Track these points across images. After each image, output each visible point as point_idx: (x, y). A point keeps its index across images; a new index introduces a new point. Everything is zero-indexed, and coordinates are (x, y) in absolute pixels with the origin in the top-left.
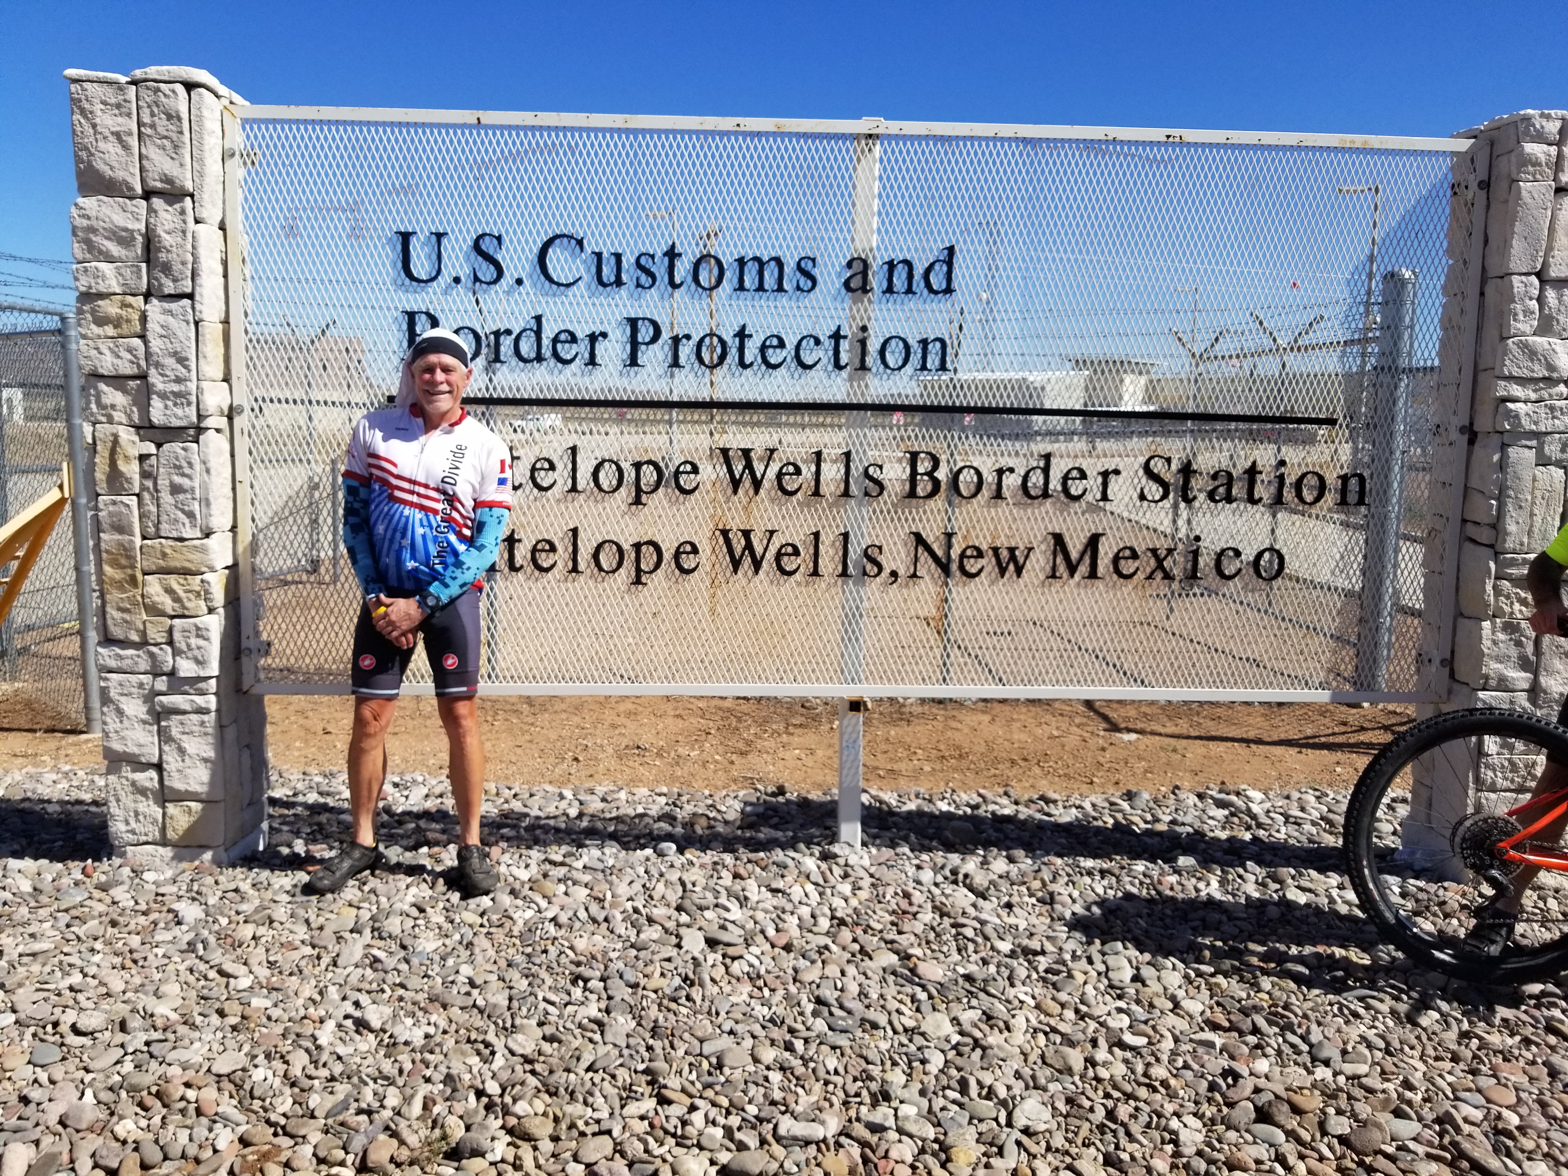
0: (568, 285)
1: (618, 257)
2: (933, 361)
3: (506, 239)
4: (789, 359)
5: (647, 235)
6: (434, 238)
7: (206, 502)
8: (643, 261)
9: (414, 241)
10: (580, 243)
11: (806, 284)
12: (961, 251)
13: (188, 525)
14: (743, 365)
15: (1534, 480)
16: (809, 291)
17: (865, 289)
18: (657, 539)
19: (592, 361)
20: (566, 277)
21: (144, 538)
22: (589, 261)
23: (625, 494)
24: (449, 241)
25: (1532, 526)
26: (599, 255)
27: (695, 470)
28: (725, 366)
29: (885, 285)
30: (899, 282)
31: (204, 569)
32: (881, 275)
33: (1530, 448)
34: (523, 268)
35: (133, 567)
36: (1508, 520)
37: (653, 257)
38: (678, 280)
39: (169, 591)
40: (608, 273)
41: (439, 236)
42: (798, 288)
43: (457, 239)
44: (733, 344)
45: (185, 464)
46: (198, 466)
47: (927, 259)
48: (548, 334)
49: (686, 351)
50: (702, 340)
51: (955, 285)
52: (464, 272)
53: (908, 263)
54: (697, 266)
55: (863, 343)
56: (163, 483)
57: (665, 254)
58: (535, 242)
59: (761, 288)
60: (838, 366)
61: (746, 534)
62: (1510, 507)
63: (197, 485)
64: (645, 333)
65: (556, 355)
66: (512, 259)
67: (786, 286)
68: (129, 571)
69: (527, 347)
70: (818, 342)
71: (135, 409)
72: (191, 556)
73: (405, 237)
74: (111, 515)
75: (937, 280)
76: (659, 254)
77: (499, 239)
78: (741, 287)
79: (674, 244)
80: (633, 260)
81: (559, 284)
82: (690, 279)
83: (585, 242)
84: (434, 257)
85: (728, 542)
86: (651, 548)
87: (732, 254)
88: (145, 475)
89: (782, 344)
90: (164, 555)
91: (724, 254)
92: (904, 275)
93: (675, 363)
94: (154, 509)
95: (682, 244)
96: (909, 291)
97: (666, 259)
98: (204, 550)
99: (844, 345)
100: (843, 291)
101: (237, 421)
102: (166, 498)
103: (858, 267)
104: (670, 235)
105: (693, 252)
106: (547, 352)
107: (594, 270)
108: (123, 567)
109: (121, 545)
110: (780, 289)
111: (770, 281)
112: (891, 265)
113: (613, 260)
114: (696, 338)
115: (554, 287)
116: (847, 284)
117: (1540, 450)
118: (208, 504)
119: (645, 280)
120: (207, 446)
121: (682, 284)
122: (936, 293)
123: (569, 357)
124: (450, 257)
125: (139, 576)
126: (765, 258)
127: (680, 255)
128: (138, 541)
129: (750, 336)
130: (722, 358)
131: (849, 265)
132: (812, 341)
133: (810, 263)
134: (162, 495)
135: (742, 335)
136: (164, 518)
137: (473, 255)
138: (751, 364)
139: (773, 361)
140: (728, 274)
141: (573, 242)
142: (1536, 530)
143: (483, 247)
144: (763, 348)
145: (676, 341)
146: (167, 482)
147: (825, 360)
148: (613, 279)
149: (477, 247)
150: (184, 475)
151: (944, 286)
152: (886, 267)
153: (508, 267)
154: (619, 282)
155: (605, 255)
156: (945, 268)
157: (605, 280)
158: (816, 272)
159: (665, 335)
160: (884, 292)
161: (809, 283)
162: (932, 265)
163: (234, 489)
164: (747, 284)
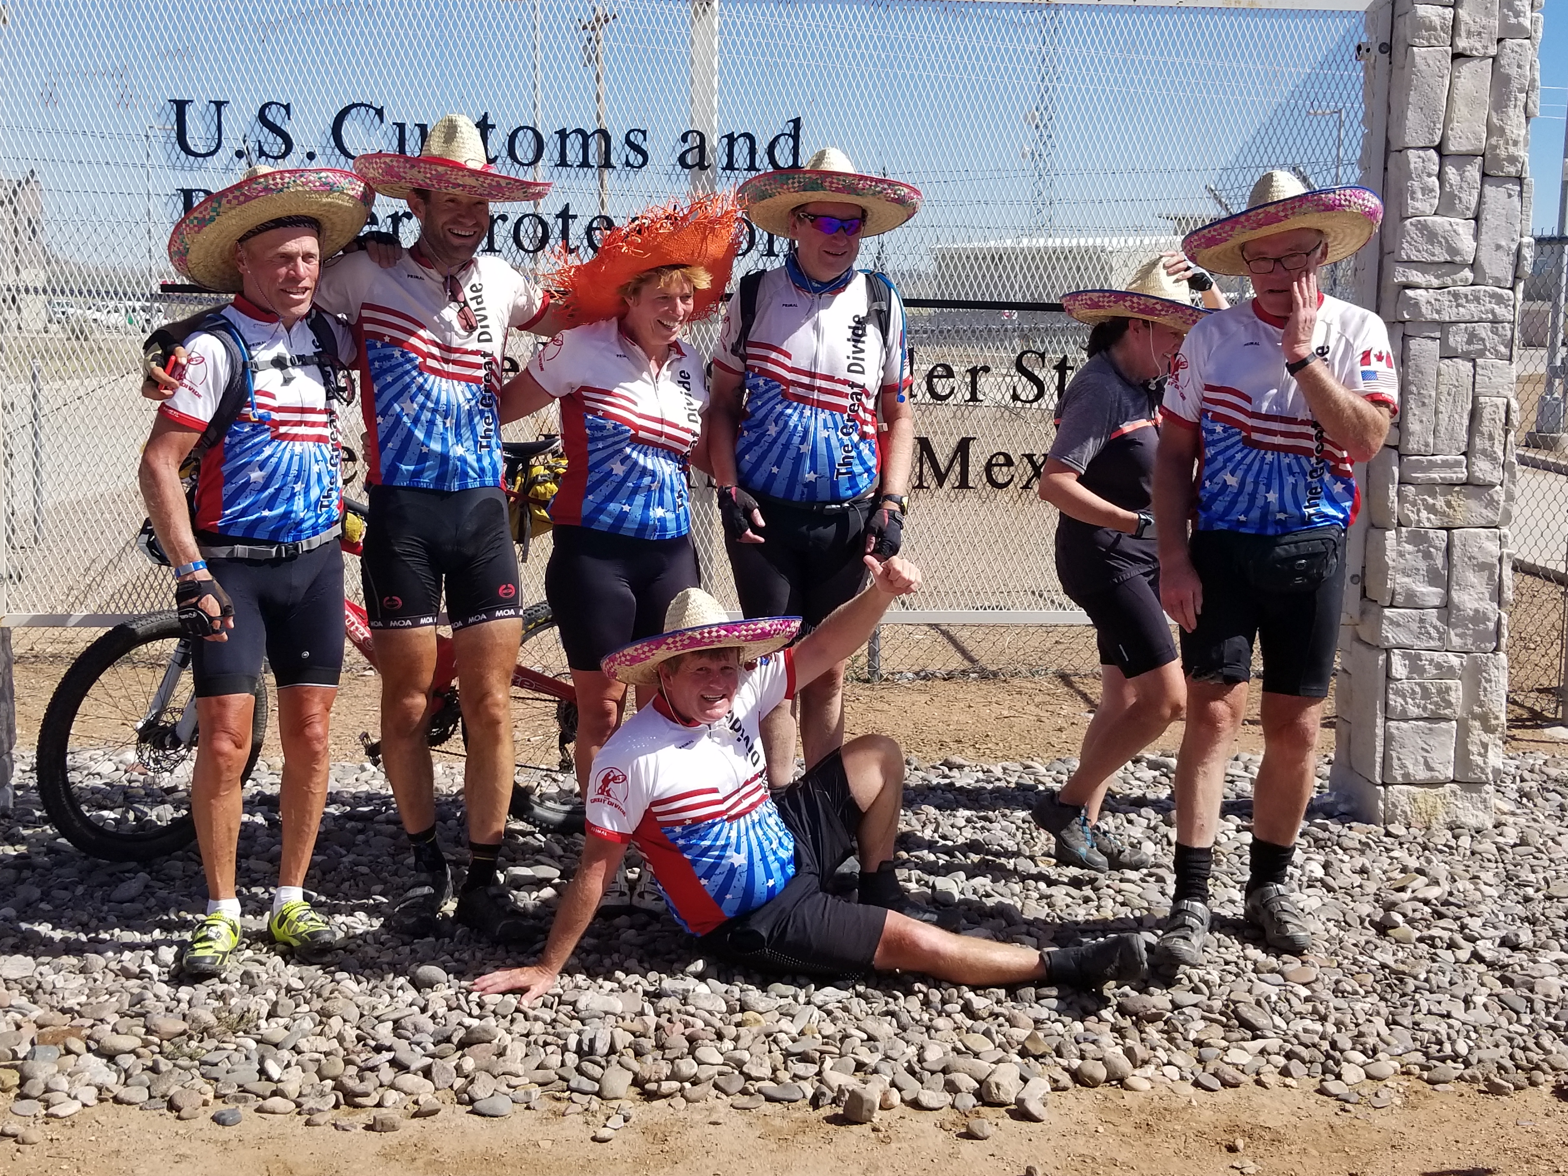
3: (294, 108)
5: (456, 104)
6: (213, 107)
9: (190, 110)
10: (380, 112)
11: (636, 159)
12: (808, 123)
15: (1439, 374)
16: (640, 167)
17: (703, 165)
22: (390, 133)
24: (231, 110)
25: (1437, 425)
26: (401, 127)
29: (725, 160)
30: (740, 157)
32: (720, 149)
33: (1434, 339)
34: (316, 140)
36: (1410, 418)
40: (412, 146)
41: (219, 105)
42: (628, 164)
43: (239, 108)
44: (555, 225)
47: (771, 132)
49: (502, 233)
50: (520, 222)
52: (248, 145)
53: (750, 137)
54: (512, 138)
58: (328, 112)
59: (585, 163)
62: (1412, 404)
66: (302, 129)
67: (614, 161)
73: (181, 106)
75: (783, 156)
77: (287, 108)
78: (563, 162)
79: (486, 114)
82: (504, 153)
83: (385, 111)
84: (213, 128)
87: (552, 125)
91: (544, 126)
92: (746, 150)
95: (495, 114)
96: (752, 167)
100: (679, 167)
103: (694, 140)
104: (483, 105)
105: (508, 124)
107: (395, 142)
110: (607, 164)
111: (595, 155)
112: (731, 139)
113: (417, 131)
114: (513, 219)
116: (682, 160)
117: (1444, 341)
124: (231, 128)
126: (590, 131)
127: (493, 126)
129: (575, 217)
130: (544, 241)
131: (684, 138)
133: (640, 137)
135: (565, 215)
137: (258, 126)
138: (577, 247)
140: (547, 148)
141: (372, 112)
142: (1443, 430)
143: (270, 117)
144: (590, 231)
149: (262, 116)
152: (725, 141)
153: (298, 139)
155: (409, 127)
156: (791, 142)
158: (647, 146)
160: (724, 169)
161: (640, 159)
162: (776, 140)
164: (570, 159)
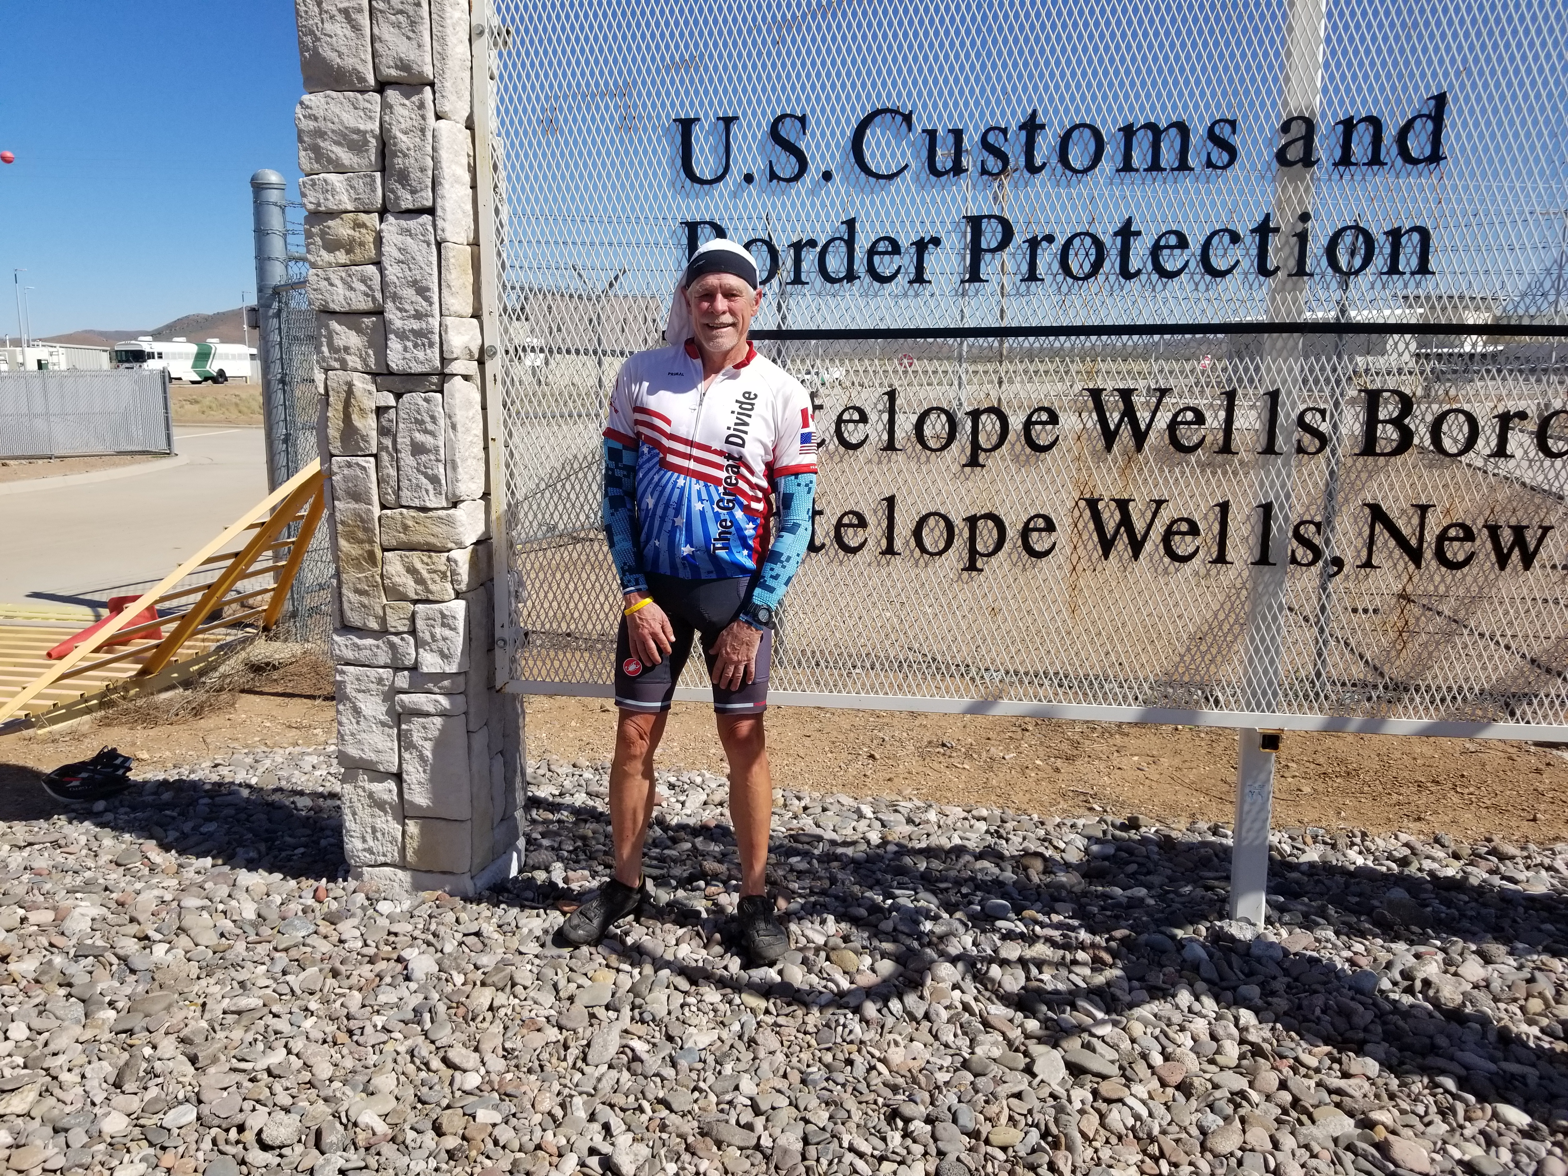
0: (891, 177)
1: (958, 134)
2: (1408, 259)
3: (812, 121)
4: (1192, 264)
5: (998, 103)
6: (721, 124)
7: (451, 464)
8: (991, 138)
9: (696, 129)
10: (907, 119)
11: (1220, 157)
12: (1456, 99)
13: (431, 492)
14: (1126, 274)
16: (1224, 168)
17: (1308, 161)
18: (1001, 512)
19: (919, 278)
20: (888, 166)
21: (383, 507)
22: (919, 142)
23: (960, 449)
24: (740, 127)
26: (932, 134)
27: (1054, 419)
28: (1101, 278)
29: (1338, 154)
30: (1360, 149)
31: (451, 545)
32: (1333, 140)
34: (833, 157)
35: (371, 542)
37: (1004, 131)
38: (1038, 162)
39: (412, 571)
40: (944, 158)
41: (728, 121)
42: (1210, 164)
43: (749, 125)
44: (1112, 246)
45: (427, 419)
46: (442, 422)
47: (1403, 113)
48: (862, 244)
49: (1047, 258)
50: (1069, 242)
51: (1445, 149)
52: (758, 168)
53: (1374, 122)
54: (1065, 140)
55: (1303, 238)
56: (403, 441)
57: (1021, 128)
58: (848, 121)
59: (1155, 166)
60: (1264, 271)
61: (1123, 505)
63: (441, 444)
64: (991, 236)
65: (872, 270)
66: (818, 146)
67: (1191, 163)
68: (367, 547)
69: (835, 263)
70: (1235, 238)
71: (371, 352)
72: (436, 530)
73: (686, 125)
74: (346, 479)
75: (1418, 145)
76: (1014, 126)
77: (803, 120)
78: (1127, 167)
79: (1035, 112)
80: (977, 138)
81: (878, 177)
82: (1054, 161)
83: (914, 117)
84: (722, 149)
85: (1096, 516)
86: (990, 524)
87: (1115, 121)
88: (383, 431)
89: (1183, 243)
90: (406, 528)
91: (1104, 122)
92: (1367, 139)
93: (1032, 276)
94: (393, 472)
95: (1045, 111)
96: (1375, 160)
97: (1023, 133)
98: (450, 522)
99: (1274, 241)
100: (1275, 165)
101: (489, 365)
102: (407, 460)
103: (1298, 129)
104: (1030, 100)
105: (1061, 122)
106: (860, 266)
107: (924, 154)
108: (361, 542)
109: (357, 515)
110: (1183, 166)
111: (1168, 156)
112: (1348, 125)
113: (951, 139)
114: (1061, 240)
115: (872, 180)
116: (1281, 157)
118: (454, 468)
119: (993, 165)
120: (452, 397)
121: (1044, 165)
122: (1415, 162)
123: (888, 273)
124: (740, 149)
125: (378, 553)
126: (1163, 124)
127: (1042, 127)
128: (376, 511)
129: (1139, 233)
130: (1097, 266)
131: (1286, 127)
132: (1227, 238)
133: (1227, 129)
134: (402, 455)
135: (1126, 233)
136: (405, 483)
137: (770, 143)
138: (1139, 272)
139: (1169, 267)
140: (1108, 149)
141: (899, 118)
143: (783, 133)
144: (1156, 250)
145: (1034, 244)
146: (408, 441)
147: (1245, 264)
148: (949, 165)
149: (775, 133)
150: (426, 432)
151: (1427, 152)
152: (1340, 128)
153: (813, 157)
154: (957, 169)
155: (941, 132)
156: (1430, 126)
157: (939, 166)
158: (1236, 141)
159: (1018, 238)
160: (1335, 165)
161: (1225, 157)
162: (1409, 125)
163: (486, 448)
164: (1136, 162)
